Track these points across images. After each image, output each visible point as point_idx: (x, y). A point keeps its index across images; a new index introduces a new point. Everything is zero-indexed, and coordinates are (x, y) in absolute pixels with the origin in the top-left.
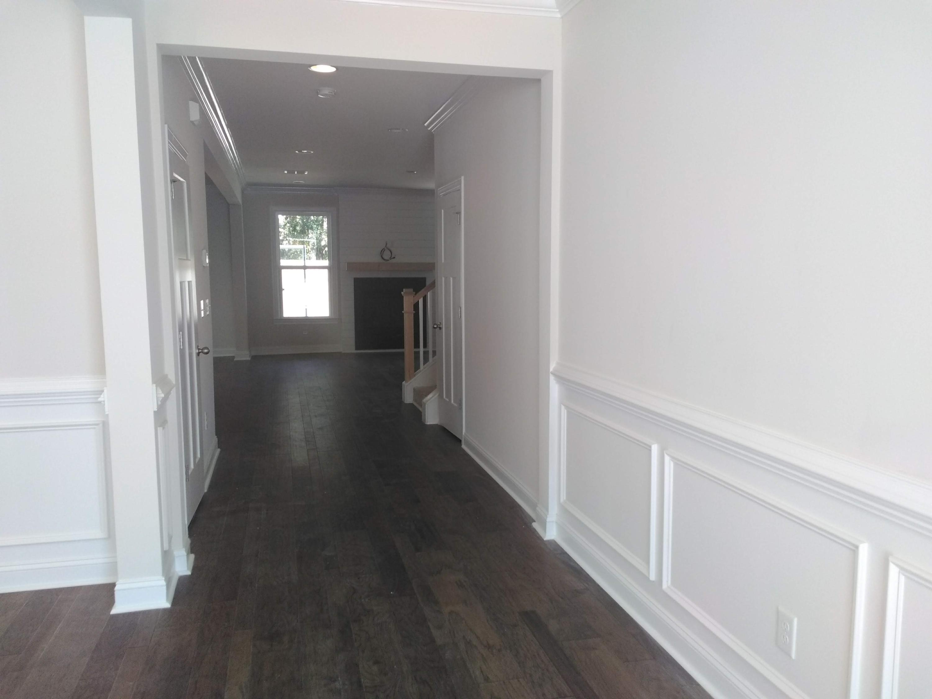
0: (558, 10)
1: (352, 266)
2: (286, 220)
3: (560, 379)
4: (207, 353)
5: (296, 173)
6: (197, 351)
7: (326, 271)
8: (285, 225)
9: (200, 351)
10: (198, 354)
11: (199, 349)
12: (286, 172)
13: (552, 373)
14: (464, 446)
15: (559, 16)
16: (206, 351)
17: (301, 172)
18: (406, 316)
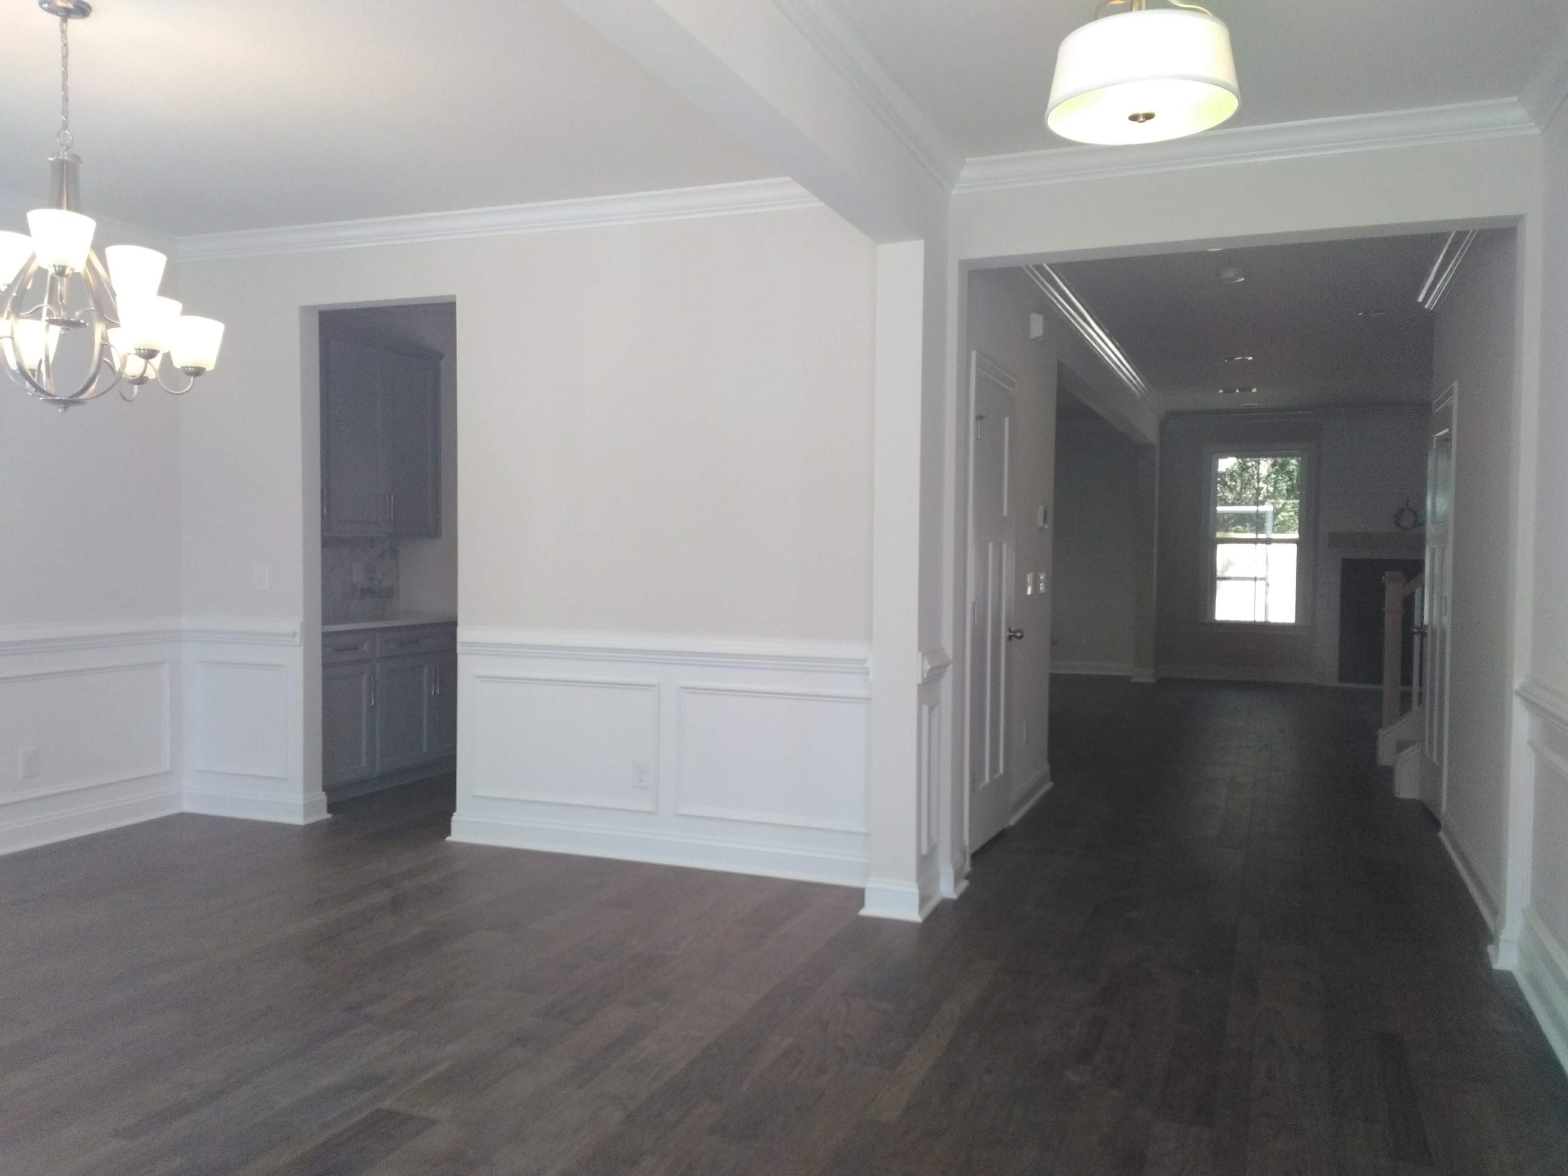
0: (1533, 124)
1: (1336, 539)
2: (1272, 468)
3: (1532, 705)
4: (1021, 637)
5: (1237, 391)
6: (1008, 634)
7: (1294, 547)
8: (1269, 476)
9: (1012, 634)
10: (1010, 638)
11: (1010, 631)
12: (1221, 391)
13: (1517, 693)
14: (1442, 835)
15: (1536, 131)
16: (1019, 634)
17: (1246, 389)
18: (1388, 618)
